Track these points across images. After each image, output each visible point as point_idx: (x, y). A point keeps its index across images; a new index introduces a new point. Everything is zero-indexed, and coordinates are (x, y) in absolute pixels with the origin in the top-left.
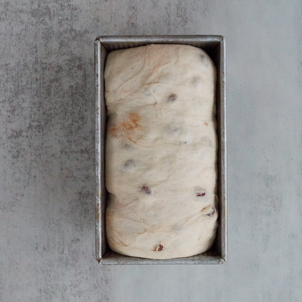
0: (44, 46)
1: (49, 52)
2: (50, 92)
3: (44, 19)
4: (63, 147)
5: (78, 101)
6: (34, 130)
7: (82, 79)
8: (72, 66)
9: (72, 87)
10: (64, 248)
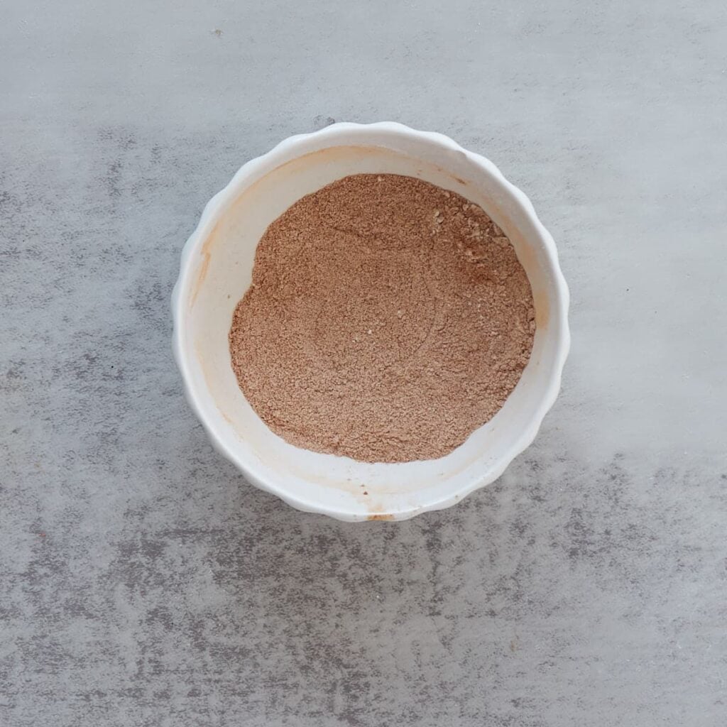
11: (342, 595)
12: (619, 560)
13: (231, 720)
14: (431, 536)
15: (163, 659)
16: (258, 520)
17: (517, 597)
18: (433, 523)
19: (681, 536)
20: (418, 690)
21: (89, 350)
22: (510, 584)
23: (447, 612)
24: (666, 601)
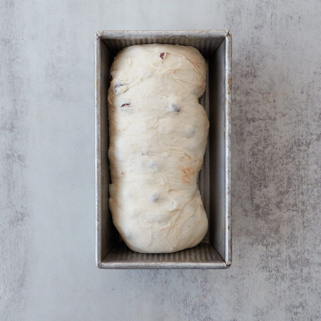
0: (295, 229)
1: (290, 222)
2: (288, 181)
3: (297, 257)
4: (274, 124)
5: (259, 173)
6: (304, 141)
7: (255, 195)
8: (265, 208)
9: (266, 187)
10: (271, 19)
11: (270, 148)
12: (256, 62)
13: (311, 182)
14: (251, 121)
15: (292, 203)
16: (247, 175)
17: (269, 93)
18: (246, 120)
19: (248, 43)
20: (300, 124)
23: (274, 115)
24: (269, 47)
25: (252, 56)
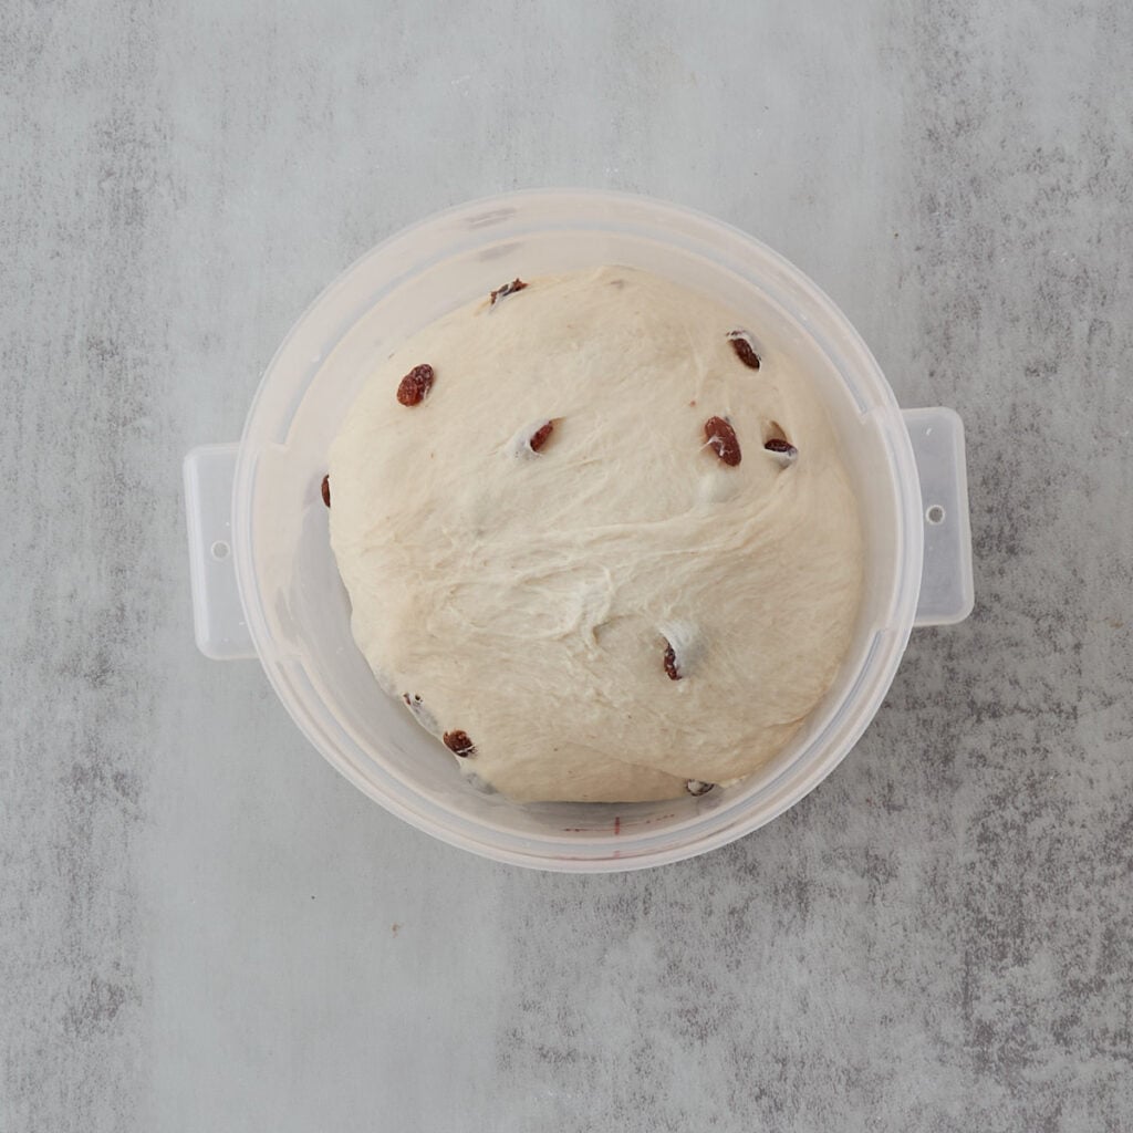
0: (1117, 1121)
1: (1101, 1098)
2: (1104, 946)
4: (1068, 731)
5: (999, 906)
7: (978, 988)
8: (1013, 1039)
9: (1021, 960)
10: (1089, 342)
11: (1047, 819)
12: (1023, 498)
14: (984, 713)
15: (1112, 1029)
16: (957, 912)
17: (1060, 617)
18: (969, 710)
19: (998, 426)
21: (750, 1095)
22: (1044, 625)
23: (1073, 699)
24: (1073, 446)
25: (1008, 473)
